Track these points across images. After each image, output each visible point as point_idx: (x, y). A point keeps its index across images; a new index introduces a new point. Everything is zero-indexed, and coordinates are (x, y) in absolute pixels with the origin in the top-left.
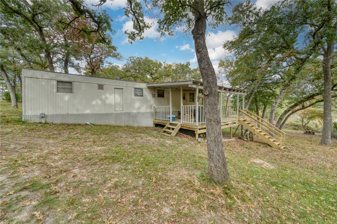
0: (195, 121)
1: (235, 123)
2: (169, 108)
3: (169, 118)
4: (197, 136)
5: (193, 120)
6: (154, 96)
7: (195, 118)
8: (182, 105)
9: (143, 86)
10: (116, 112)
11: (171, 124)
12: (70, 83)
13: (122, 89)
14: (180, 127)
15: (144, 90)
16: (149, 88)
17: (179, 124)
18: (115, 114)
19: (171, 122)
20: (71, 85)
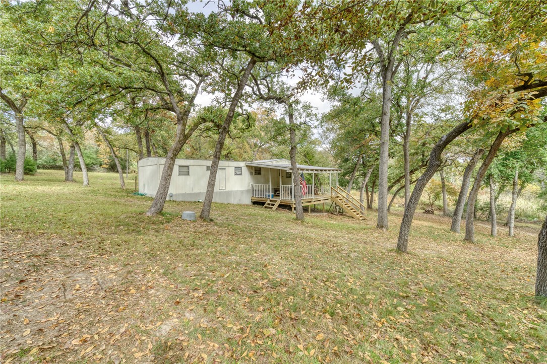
0: (291, 198)
1: (327, 199)
2: (269, 186)
3: (269, 196)
4: (293, 209)
5: (290, 197)
6: (251, 173)
7: (291, 195)
8: (281, 184)
9: (242, 164)
10: (220, 191)
11: (271, 201)
12: (188, 166)
13: (225, 169)
14: (279, 203)
15: (243, 168)
16: (247, 166)
17: (279, 200)
18: (220, 192)
19: (271, 199)
20: (188, 169)
